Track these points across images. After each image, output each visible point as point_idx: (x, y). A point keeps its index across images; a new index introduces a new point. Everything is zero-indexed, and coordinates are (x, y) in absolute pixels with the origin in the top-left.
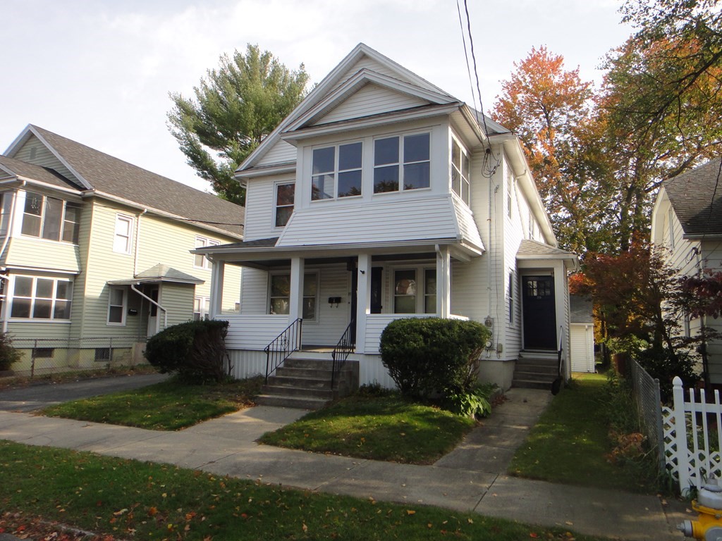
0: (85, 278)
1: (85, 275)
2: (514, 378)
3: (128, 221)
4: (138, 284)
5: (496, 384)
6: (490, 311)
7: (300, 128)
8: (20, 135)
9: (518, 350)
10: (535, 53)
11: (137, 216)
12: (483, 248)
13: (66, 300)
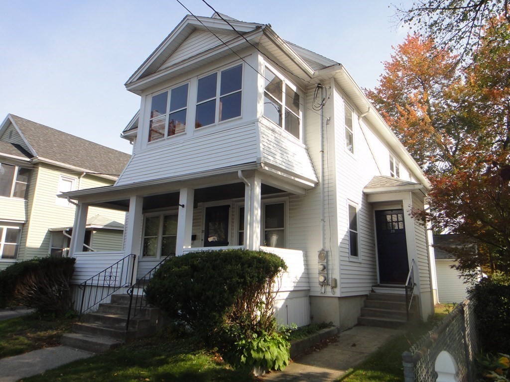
0: (28, 226)
1: (29, 224)
2: (362, 315)
3: (71, 182)
4: (68, 230)
5: (331, 323)
6: (324, 243)
7: (140, 78)
8: (3, 122)
9: (371, 285)
10: (410, 38)
11: (79, 178)
12: (315, 180)
13: (16, 244)
